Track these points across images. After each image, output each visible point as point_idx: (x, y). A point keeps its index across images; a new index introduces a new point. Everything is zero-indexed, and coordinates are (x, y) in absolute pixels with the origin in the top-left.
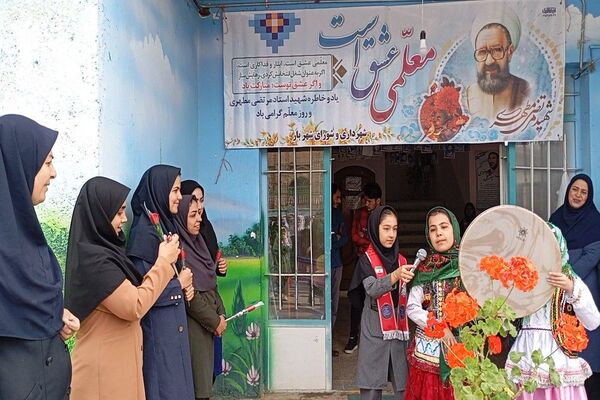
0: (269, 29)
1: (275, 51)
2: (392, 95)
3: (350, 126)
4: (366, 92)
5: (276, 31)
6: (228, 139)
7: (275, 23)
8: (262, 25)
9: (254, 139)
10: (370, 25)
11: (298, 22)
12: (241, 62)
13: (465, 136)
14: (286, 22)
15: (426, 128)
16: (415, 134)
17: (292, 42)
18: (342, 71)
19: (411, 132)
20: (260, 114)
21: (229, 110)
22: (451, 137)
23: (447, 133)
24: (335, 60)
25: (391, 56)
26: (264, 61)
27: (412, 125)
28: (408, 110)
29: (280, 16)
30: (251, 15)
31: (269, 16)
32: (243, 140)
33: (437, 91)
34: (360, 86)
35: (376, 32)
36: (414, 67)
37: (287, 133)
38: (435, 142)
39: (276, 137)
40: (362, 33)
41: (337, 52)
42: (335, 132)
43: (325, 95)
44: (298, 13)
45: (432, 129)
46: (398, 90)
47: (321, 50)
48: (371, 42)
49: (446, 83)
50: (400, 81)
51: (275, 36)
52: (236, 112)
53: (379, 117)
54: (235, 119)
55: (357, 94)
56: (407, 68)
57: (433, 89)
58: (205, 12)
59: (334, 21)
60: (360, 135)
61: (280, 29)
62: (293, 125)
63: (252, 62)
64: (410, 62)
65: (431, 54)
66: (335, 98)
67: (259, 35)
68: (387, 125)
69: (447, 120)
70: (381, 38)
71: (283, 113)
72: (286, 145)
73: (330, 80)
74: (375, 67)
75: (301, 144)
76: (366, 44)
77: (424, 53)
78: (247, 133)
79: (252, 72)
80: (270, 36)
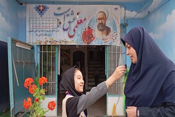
0: (40, 10)
1: (41, 16)
2: (74, 30)
3: (62, 39)
4: (67, 29)
6: (27, 42)
7: (41, 8)
8: (38, 8)
9: (35, 42)
10: (68, 10)
11: (48, 8)
12: (32, 19)
13: (94, 43)
14: (45, 8)
15: (84, 40)
16: (80, 42)
17: (46, 14)
18: (60, 23)
20: (37, 35)
21: (28, 34)
22: (90, 43)
23: (89, 42)
24: (58, 20)
25: (74, 19)
26: (38, 19)
27: (80, 39)
28: (78, 35)
29: (43, 6)
30: (34, 5)
31: (40, 6)
32: (32, 42)
33: (86, 30)
34: (65, 28)
35: (70, 12)
36: (80, 23)
37: (44, 41)
38: (86, 44)
39: (41, 41)
40: (66, 12)
41: (59, 17)
42: (58, 41)
43: (56, 30)
44: (48, 6)
45: (85, 41)
46: (76, 29)
47: (55, 17)
48: (69, 15)
49: (89, 28)
50: (76, 27)
51: (41, 12)
52: (30, 34)
53: (71, 37)
54: (29, 36)
55: (64, 30)
56: (78, 23)
57: (85, 29)
58: (21, 4)
59: (58, 9)
60: (65, 42)
61: (43, 10)
62: (46, 38)
63: (35, 19)
64: (79, 22)
65: (85, 19)
66: (58, 31)
67: (37, 11)
68: (73, 39)
69: (89, 38)
70: (71, 14)
71: (43, 35)
72: (44, 44)
73: (57, 25)
74: (69, 22)
75: (48, 44)
76: (67, 15)
77: (83, 19)
78: (33, 40)
79: (35, 22)
80: (40, 11)
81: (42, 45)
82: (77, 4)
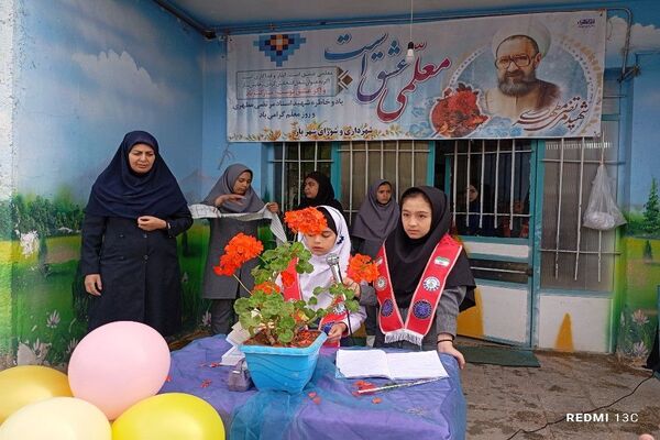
0: (274, 48)
1: (279, 64)
2: (401, 99)
3: (355, 124)
4: (372, 97)
5: (281, 49)
6: (230, 134)
7: (279, 42)
8: (267, 45)
9: (256, 134)
10: (378, 42)
11: (304, 40)
12: (245, 75)
13: (481, 133)
14: (291, 41)
15: (439, 127)
16: (426, 131)
17: (295, 58)
18: (348, 80)
19: (421, 129)
20: (262, 115)
21: (232, 114)
22: (465, 134)
23: (461, 130)
24: (340, 71)
25: (401, 66)
26: (268, 73)
27: (422, 124)
28: (417, 112)
29: (285, 37)
30: (256, 37)
31: (274, 37)
32: (245, 135)
33: (451, 94)
34: (366, 92)
35: (385, 47)
36: (427, 75)
37: (290, 130)
38: (449, 138)
39: (278, 133)
40: (370, 48)
41: (341, 64)
42: (339, 130)
43: (330, 99)
44: (303, 33)
45: (445, 127)
46: (409, 95)
47: (329, 63)
48: (380, 55)
49: (462, 88)
50: (411, 87)
51: (279, 53)
52: (240, 114)
53: (386, 117)
54: (238, 119)
55: (362, 98)
56: (417, 76)
57: (446, 93)
58: (212, 36)
59: (340, 39)
60: (366, 132)
61: (285, 47)
62: (295, 124)
63: (256, 74)
64: (422, 71)
65: (446, 63)
66: (339, 102)
68: (395, 124)
69: (462, 120)
70: (391, 52)
71: (285, 114)
72: (288, 140)
73: (335, 87)
74: (382, 76)
75: (303, 138)
76: (374, 57)
77: (438, 63)
78: (249, 130)
79: (256, 82)
80: (275, 52)
81: (281, 143)
82: (409, 21)
